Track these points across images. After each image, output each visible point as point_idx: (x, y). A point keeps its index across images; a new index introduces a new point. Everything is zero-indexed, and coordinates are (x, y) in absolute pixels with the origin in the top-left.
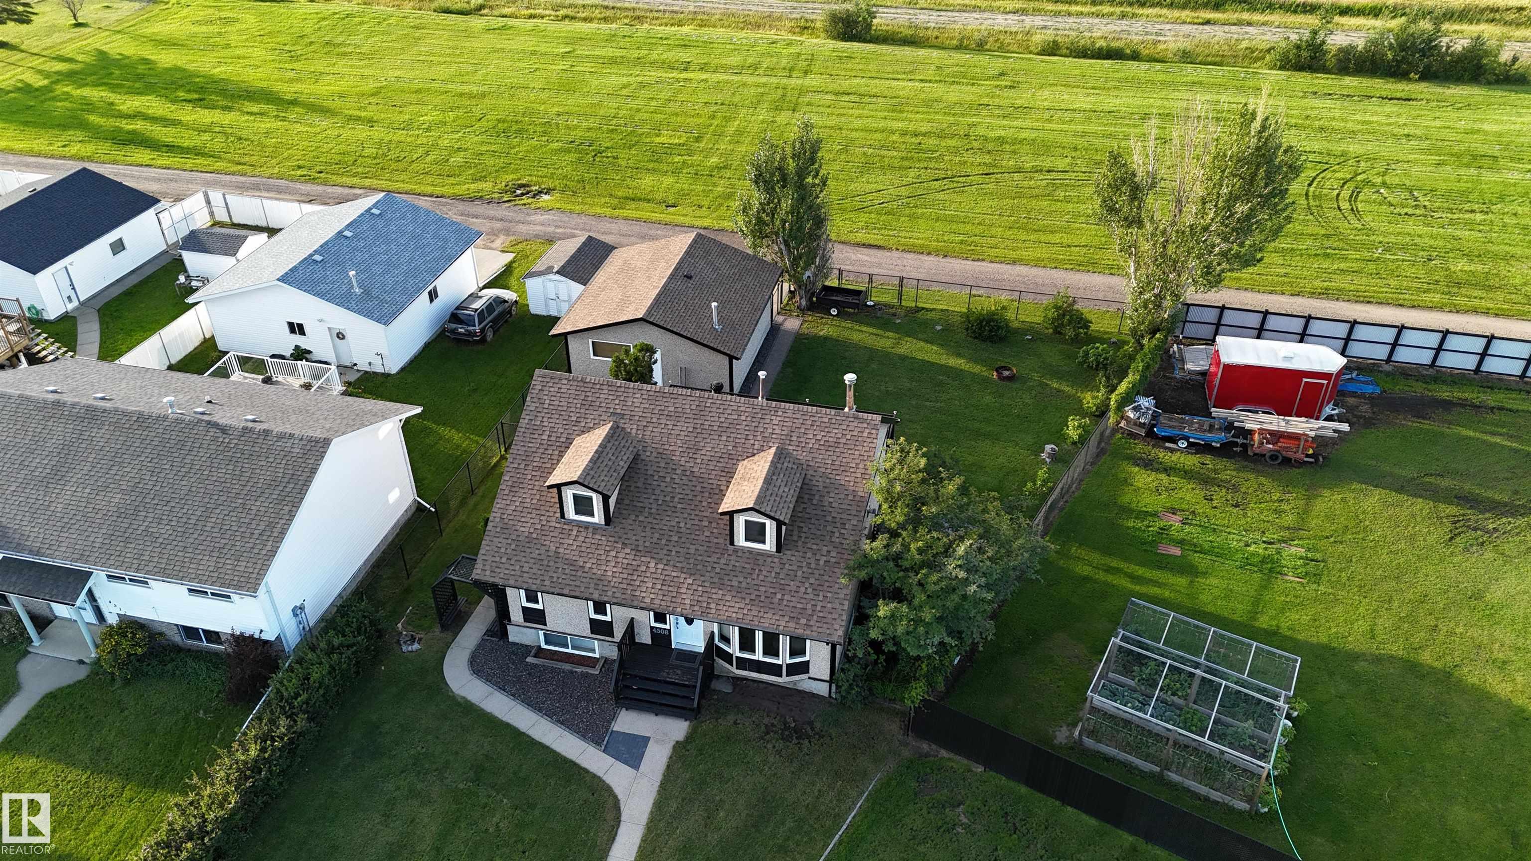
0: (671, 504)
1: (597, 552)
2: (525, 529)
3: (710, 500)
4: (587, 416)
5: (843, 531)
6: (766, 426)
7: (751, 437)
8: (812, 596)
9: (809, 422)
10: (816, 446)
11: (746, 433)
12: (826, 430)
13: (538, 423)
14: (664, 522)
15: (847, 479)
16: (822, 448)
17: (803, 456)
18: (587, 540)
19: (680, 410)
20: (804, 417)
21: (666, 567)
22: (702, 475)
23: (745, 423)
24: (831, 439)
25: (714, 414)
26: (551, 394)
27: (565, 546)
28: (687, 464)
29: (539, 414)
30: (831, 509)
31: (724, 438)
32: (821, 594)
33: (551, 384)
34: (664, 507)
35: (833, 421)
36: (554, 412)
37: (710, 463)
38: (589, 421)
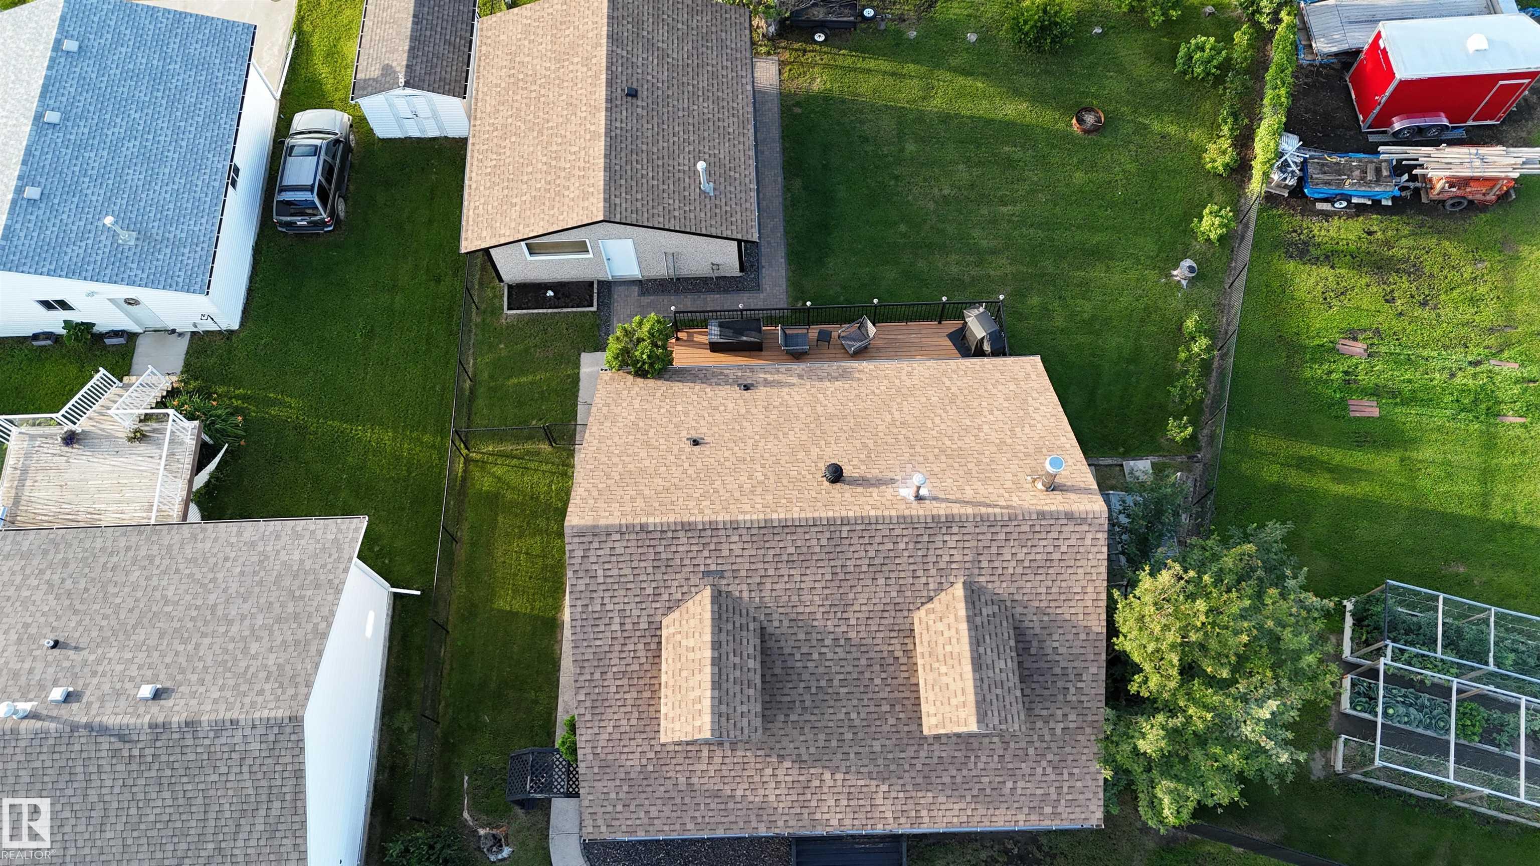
0: (830, 690)
1: (746, 773)
2: (634, 762)
3: (884, 675)
4: (669, 583)
5: (1080, 685)
6: (939, 552)
7: (920, 573)
8: (1053, 777)
9: (1002, 536)
10: (1019, 570)
11: (912, 567)
12: (1029, 544)
13: (598, 608)
14: (826, 717)
15: (1073, 611)
16: (1029, 571)
17: (1002, 589)
18: (727, 760)
19: (805, 550)
20: (993, 530)
21: (847, 777)
22: (864, 642)
23: (906, 554)
24: (1038, 557)
25: (857, 548)
26: (601, 560)
27: (699, 774)
28: (837, 629)
29: (594, 595)
30: (1057, 658)
31: (881, 581)
32: (1065, 771)
33: (596, 545)
34: (821, 696)
35: (1037, 529)
36: (616, 587)
37: (870, 622)
38: (673, 590)
